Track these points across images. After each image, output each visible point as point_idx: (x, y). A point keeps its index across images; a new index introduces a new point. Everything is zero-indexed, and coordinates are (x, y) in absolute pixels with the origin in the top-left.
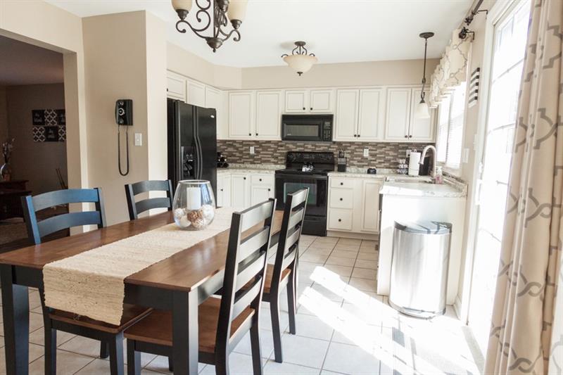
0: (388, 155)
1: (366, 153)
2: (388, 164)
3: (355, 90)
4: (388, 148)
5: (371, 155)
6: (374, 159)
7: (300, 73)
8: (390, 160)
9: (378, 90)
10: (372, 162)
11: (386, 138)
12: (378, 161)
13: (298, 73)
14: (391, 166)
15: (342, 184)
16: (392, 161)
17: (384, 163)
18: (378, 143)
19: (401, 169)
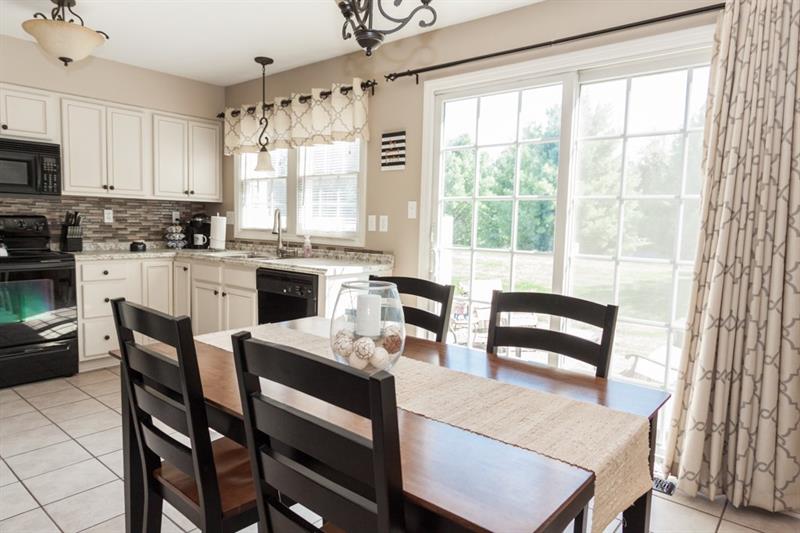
0: (146, 220)
1: (109, 217)
2: (146, 235)
3: (100, 107)
4: (145, 208)
5: (117, 219)
6: (122, 226)
7: (66, 61)
8: (148, 228)
9: (140, 114)
10: (120, 232)
11: (157, 192)
12: (130, 229)
13: (63, 59)
14: (152, 237)
15: (106, 273)
16: (152, 229)
17: (139, 232)
18: (127, 201)
19: (174, 241)
